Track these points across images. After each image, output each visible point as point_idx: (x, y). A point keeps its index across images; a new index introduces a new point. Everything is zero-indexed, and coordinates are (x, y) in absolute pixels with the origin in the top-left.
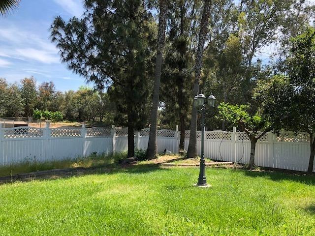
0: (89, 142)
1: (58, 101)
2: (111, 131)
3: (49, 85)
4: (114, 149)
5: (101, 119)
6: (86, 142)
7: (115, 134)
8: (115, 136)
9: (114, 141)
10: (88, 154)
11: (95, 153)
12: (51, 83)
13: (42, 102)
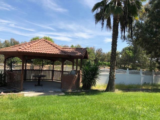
0: (143, 78)
1: (104, 57)
2: (152, 73)
3: (100, 50)
4: (153, 82)
5: (125, 66)
6: (142, 77)
7: (154, 74)
8: (154, 76)
9: (154, 78)
10: (143, 83)
11: (145, 83)
12: (101, 49)
13: (98, 57)
